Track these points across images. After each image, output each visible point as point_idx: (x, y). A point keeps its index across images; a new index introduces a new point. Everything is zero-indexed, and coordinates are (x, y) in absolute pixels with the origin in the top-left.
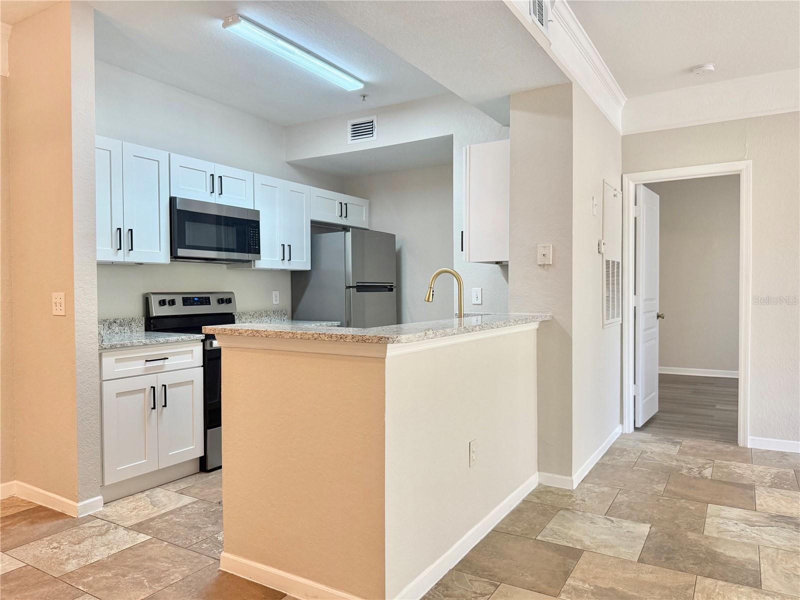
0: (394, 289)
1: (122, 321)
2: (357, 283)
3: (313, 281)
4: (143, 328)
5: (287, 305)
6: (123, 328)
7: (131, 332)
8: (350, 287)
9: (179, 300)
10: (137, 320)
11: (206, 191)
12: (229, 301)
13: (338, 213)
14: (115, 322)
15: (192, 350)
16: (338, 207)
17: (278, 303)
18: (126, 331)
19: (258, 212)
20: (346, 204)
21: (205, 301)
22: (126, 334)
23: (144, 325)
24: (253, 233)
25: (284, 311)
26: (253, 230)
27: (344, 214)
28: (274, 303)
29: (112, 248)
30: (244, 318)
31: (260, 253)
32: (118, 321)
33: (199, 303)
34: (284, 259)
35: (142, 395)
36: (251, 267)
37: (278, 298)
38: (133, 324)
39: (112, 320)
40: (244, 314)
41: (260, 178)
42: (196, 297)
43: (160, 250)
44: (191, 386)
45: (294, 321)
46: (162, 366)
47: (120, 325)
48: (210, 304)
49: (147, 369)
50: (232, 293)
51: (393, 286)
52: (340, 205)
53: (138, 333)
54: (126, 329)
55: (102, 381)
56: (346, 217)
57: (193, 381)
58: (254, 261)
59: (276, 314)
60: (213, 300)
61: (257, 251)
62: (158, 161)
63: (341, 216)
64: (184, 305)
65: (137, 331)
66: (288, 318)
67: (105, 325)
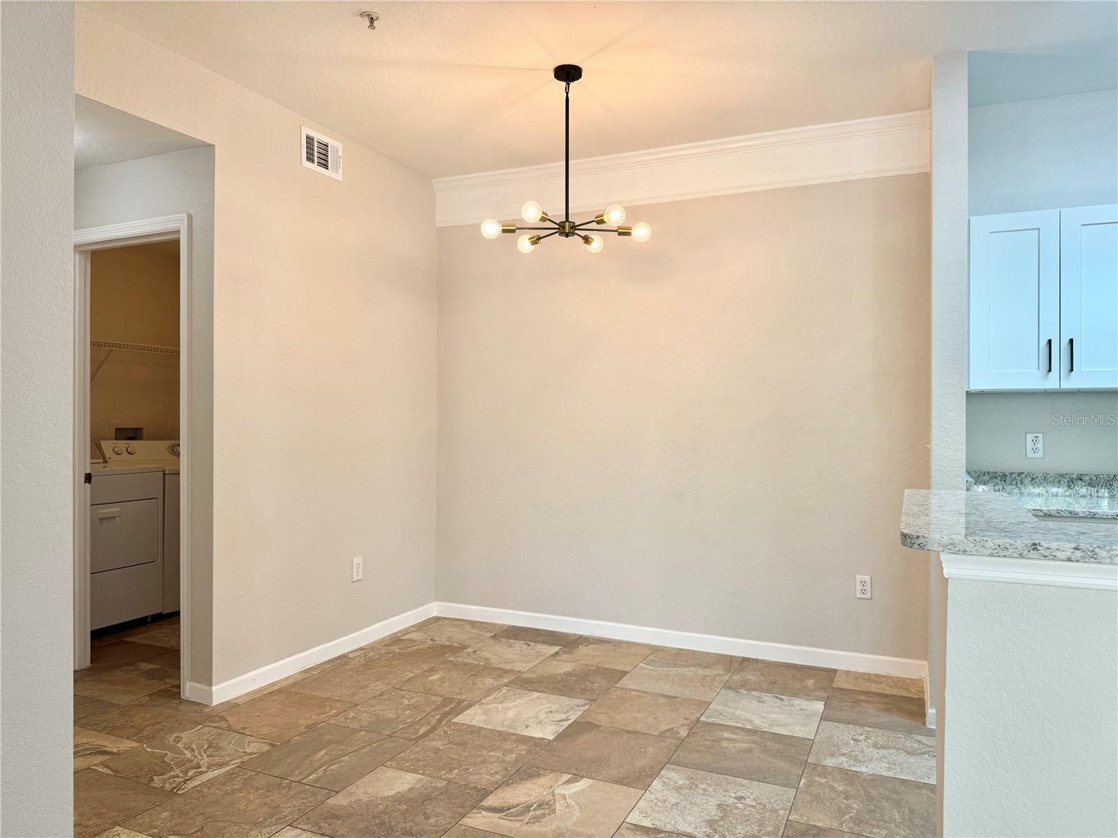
6: (1095, 489)
14: (1081, 479)
18: (1100, 495)
22: (1100, 499)
29: (1039, 369)
47: (1090, 485)
54: (1102, 491)
67: (1061, 482)
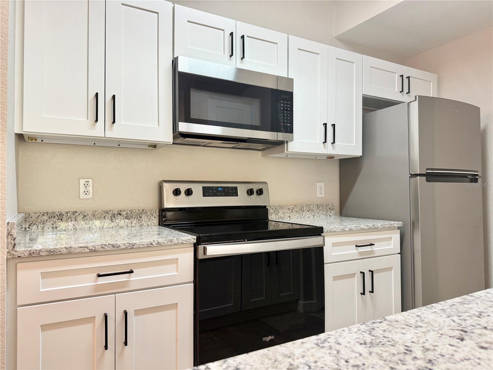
0: (480, 180)
1: (129, 213)
2: (427, 169)
3: (365, 170)
4: (156, 221)
5: (334, 197)
6: (130, 221)
7: (141, 226)
8: (416, 175)
9: (197, 190)
10: (149, 212)
11: (224, 53)
12: (260, 192)
13: (398, 88)
14: (120, 214)
15: (177, 259)
16: (398, 80)
17: (323, 196)
18: (133, 225)
19: (291, 81)
20: (409, 78)
21: (232, 192)
22: (133, 229)
23: (158, 218)
24: (283, 107)
25: (330, 206)
26: (283, 104)
27: (406, 90)
28: (319, 195)
29: (88, 119)
30: (281, 211)
31: (293, 133)
32: (124, 213)
33: (223, 194)
34: (325, 142)
35: (89, 326)
36: (283, 151)
37: (323, 190)
38: (143, 217)
39: (116, 212)
40: (281, 207)
41: (296, 42)
42: (220, 187)
43: (159, 126)
44: (174, 311)
45: (343, 218)
46: (125, 283)
47: (127, 218)
48: (237, 196)
49: (98, 287)
50: (266, 183)
51: (477, 175)
52: (401, 78)
53: (149, 227)
54: (134, 222)
55: (16, 306)
56: (409, 92)
57: (177, 304)
58: (287, 142)
59: (321, 208)
60: (242, 190)
61: (290, 130)
62: (158, 13)
63: (402, 91)
64: (204, 195)
65: (148, 225)
66: (335, 214)
67: (106, 217)
